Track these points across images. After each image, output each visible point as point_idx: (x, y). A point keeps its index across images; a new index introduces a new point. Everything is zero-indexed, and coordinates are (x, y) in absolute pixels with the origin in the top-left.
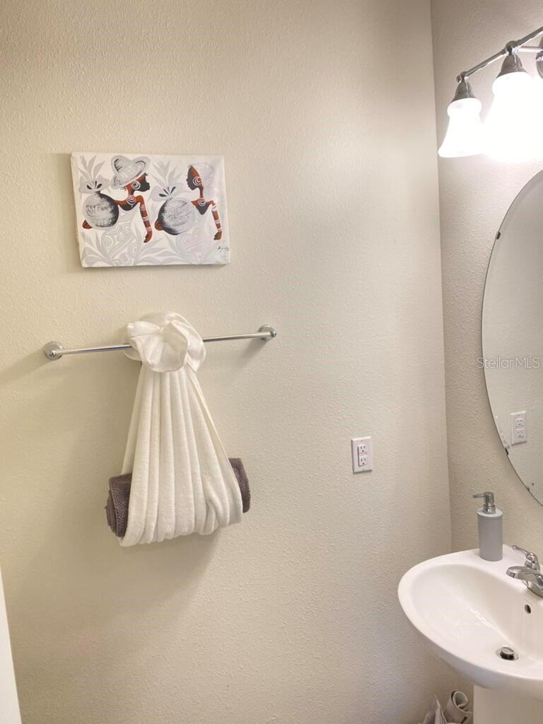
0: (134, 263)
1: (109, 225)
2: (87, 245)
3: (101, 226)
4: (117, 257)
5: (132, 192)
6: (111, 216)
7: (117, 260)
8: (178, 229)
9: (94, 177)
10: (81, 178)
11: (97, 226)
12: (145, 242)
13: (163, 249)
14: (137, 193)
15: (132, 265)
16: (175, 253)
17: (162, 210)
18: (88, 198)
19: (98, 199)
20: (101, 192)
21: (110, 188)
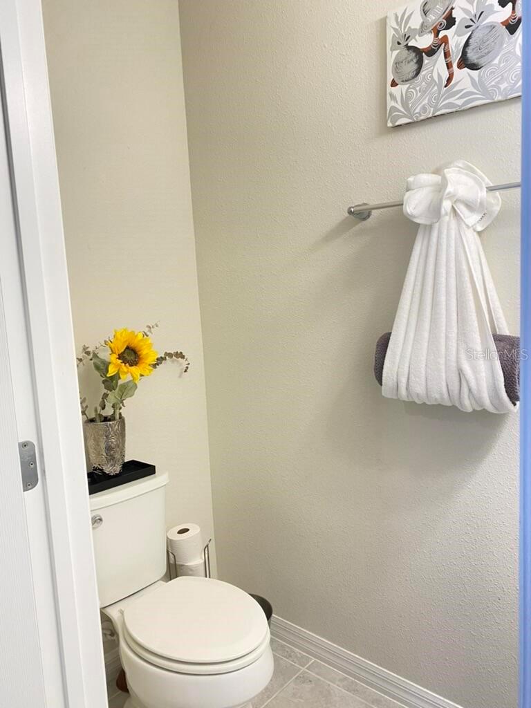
0: (433, 114)
1: (413, 78)
2: (393, 104)
3: (406, 81)
4: (417, 111)
5: (437, 35)
6: (415, 67)
7: (418, 112)
8: (481, 61)
9: (404, 30)
10: (394, 34)
11: (403, 81)
12: (446, 86)
13: (463, 90)
14: (442, 34)
15: (430, 115)
16: (476, 91)
17: (467, 44)
18: (398, 54)
19: (406, 52)
20: (409, 45)
21: (417, 37)
